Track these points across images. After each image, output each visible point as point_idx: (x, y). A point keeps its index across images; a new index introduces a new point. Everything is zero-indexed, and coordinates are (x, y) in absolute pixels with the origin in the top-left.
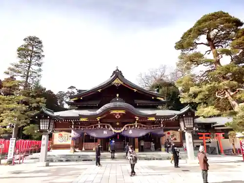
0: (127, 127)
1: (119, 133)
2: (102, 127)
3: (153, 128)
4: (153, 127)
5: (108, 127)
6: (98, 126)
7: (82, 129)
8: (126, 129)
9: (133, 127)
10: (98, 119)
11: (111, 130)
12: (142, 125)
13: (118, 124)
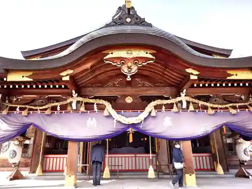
0: (156, 107)
1: (133, 125)
2: (82, 109)
3: (233, 111)
4: (234, 108)
5: (101, 108)
6: (71, 103)
7: (24, 113)
8: (153, 114)
9: (175, 109)
10: (66, 76)
11: (110, 116)
12: (201, 103)
13: (129, 100)
